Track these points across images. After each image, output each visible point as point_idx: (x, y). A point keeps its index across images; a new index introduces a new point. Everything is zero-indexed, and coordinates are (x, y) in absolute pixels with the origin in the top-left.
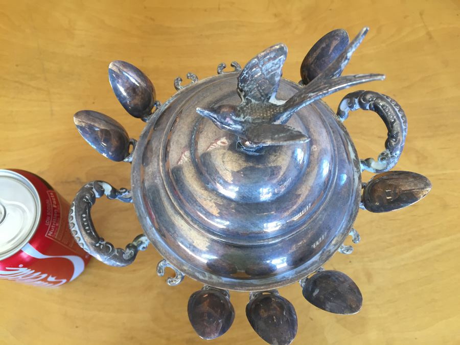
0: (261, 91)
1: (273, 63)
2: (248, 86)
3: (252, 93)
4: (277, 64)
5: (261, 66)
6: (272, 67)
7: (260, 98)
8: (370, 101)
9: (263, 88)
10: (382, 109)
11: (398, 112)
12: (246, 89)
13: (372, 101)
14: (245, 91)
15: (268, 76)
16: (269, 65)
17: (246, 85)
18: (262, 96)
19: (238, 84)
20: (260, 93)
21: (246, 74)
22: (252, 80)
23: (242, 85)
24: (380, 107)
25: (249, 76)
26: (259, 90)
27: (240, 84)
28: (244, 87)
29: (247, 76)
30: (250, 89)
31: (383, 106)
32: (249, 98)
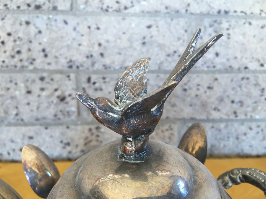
0: (134, 92)
1: (140, 70)
2: (123, 91)
3: (126, 96)
4: (143, 70)
5: (131, 74)
6: (139, 73)
7: (134, 98)
8: (238, 174)
9: (135, 89)
10: (250, 176)
11: (264, 175)
12: (121, 94)
13: (239, 173)
14: (120, 97)
15: (137, 80)
16: (137, 72)
17: (121, 91)
18: (135, 96)
19: (115, 92)
20: (133, 94)
21: (121, 83)
22: (125, 86)
23: (118, 92)
24: (248, 175)
25: (123, 83)
26: (131, 92)
27: (116, 92)
28: (119, 93)
29: (121, 84)
30: (124, 93)
31: (250, 174)
32: (124, 101)
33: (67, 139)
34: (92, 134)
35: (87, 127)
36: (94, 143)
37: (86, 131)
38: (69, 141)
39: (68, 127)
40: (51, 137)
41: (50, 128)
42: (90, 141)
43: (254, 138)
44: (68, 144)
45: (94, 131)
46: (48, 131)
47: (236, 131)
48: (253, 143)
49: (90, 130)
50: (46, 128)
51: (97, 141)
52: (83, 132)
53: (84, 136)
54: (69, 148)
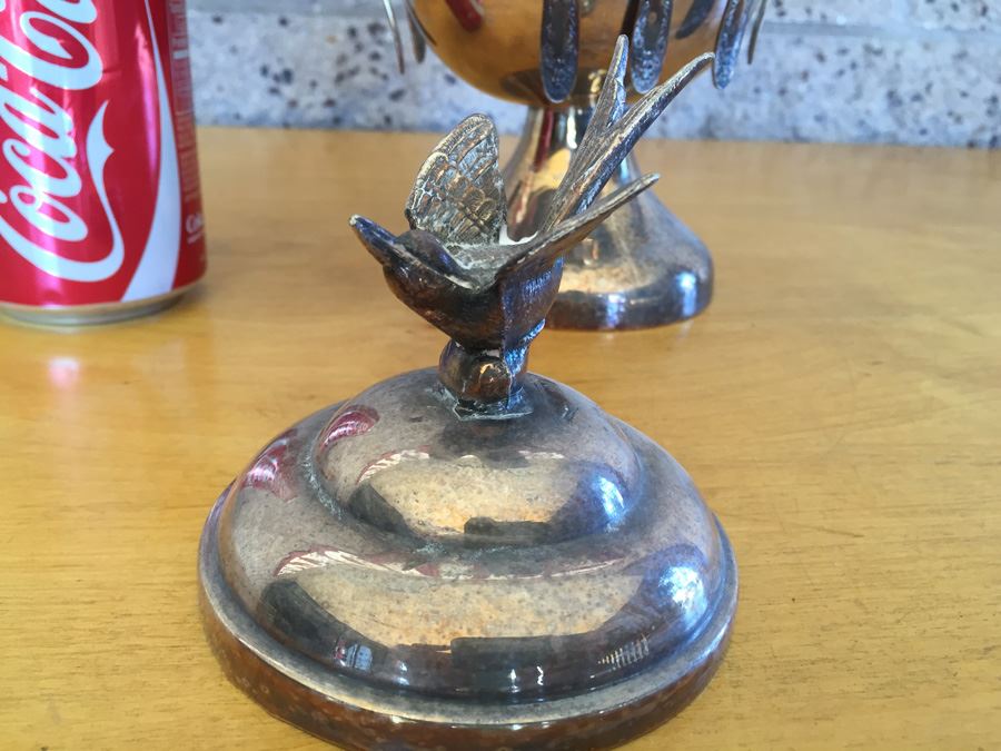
22: (444, 200)
33: (280, 60)
34: (359, 48)
35: (344, 23)
36: (364, 79)
37: (341, 37)
38: (290, 65)
39: (283, 22)
40: (234, 50)
41: (228, 17)
42: (353, 72)
43: (830, 90)
44: (287, 76)
45: (365, 37)
46: (223, 29)
47: (779, 65)
48: (828, 105)
49: (353, 32)
50: (218, 20)
51: (374, 71)
52: (332, 40)
53: (333, 51)
54: (288, 91)
